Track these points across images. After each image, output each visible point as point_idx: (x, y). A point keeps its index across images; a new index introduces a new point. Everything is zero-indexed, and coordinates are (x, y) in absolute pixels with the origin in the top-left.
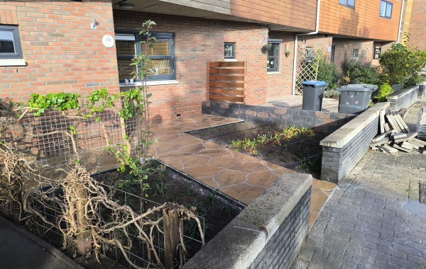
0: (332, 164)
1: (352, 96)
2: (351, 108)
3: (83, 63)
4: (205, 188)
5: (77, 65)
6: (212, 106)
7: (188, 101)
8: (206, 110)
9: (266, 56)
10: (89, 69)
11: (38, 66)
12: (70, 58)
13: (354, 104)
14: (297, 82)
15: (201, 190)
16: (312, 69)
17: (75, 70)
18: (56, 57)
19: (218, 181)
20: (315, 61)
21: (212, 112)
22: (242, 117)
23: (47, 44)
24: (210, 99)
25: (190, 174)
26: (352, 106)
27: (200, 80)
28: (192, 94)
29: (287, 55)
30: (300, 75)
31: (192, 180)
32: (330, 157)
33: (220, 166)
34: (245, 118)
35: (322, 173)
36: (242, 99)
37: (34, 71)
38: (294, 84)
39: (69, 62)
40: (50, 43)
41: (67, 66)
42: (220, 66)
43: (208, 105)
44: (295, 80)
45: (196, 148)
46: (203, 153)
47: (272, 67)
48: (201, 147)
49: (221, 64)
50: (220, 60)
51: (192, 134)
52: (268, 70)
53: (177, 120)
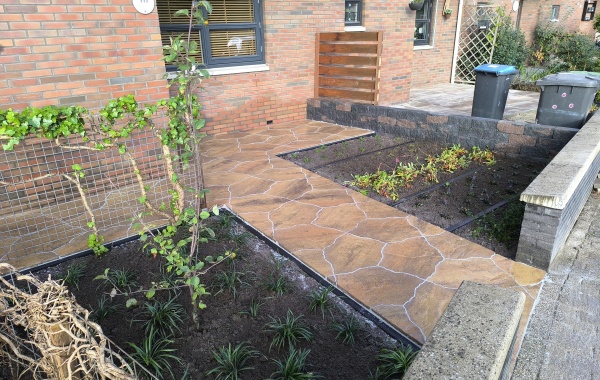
0: (540, 236)
1: (564, 95)
2: (560, 115)
3: (100, 43)
4: (309, 273)
5: (91, 47)
6: (323, 106)
7: (285, 98)
8: (313, 113)
9: (412, 21)
10: (113, 53)
11: (22, 51)
12: (78, 36)
13: (567, 108)
14: (459, 63)
15: (302, 277)
16: (485, 41)
17: (89, 55)
18: (53, 33)
19: (332, 259)
20: (493, 26)
21: (324, 117)
22: (371, 127)
23: (34, 10)
24: (321, 95)
25: (284, 242)
26: (563, 112)
27: (304, 64)
28: (291, 88)
29: (446, 16)
30: (466, 50)
31: (287, 255)
32: (539, 223)
33: (336, 226)
34: (376, 129)
35: (519, 250)
36: (372, 96)
37: (17, 59)
38: (455, 64)
39: (77, 40)
40: (40, 9)
41: (75, 48)
42: (337, 39)
43: (317, 105)
44: (456, 58)
45: (296, 188)
46: (308, 198)
47: (421, 38)
48: (302, 186)
49: (338, 36)
50: (337, 29)
51: (290, 159)
52: (416, 43)
53: (268, 131)
